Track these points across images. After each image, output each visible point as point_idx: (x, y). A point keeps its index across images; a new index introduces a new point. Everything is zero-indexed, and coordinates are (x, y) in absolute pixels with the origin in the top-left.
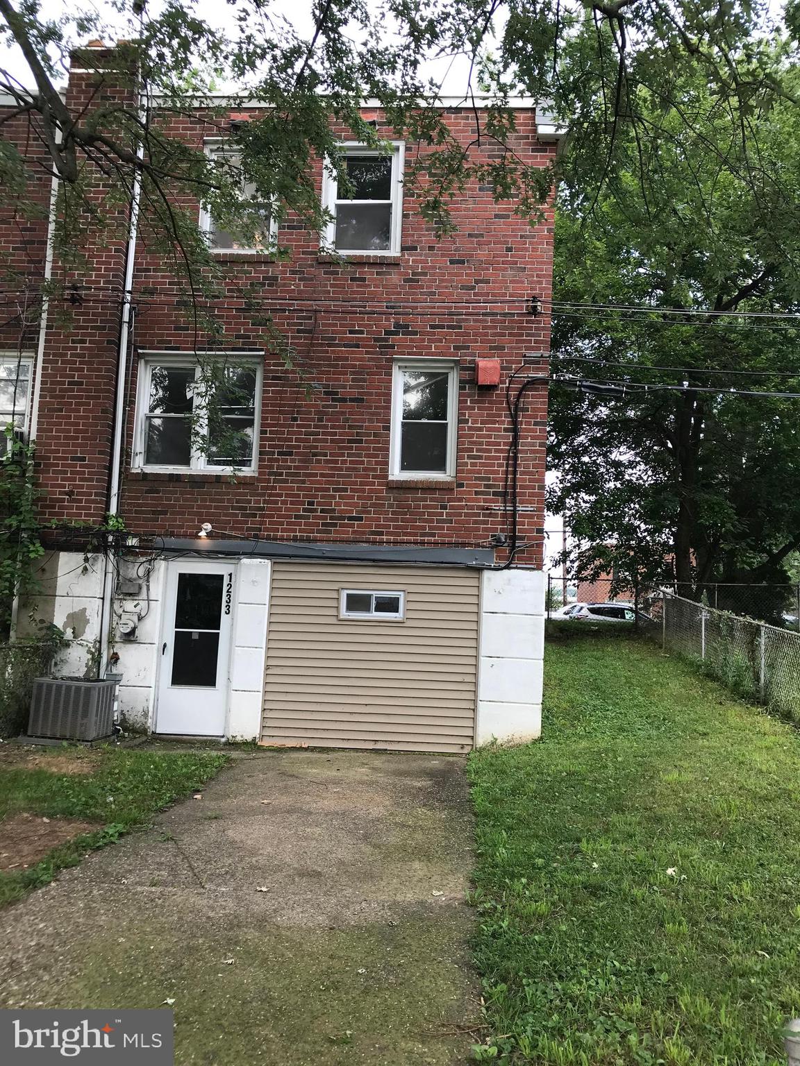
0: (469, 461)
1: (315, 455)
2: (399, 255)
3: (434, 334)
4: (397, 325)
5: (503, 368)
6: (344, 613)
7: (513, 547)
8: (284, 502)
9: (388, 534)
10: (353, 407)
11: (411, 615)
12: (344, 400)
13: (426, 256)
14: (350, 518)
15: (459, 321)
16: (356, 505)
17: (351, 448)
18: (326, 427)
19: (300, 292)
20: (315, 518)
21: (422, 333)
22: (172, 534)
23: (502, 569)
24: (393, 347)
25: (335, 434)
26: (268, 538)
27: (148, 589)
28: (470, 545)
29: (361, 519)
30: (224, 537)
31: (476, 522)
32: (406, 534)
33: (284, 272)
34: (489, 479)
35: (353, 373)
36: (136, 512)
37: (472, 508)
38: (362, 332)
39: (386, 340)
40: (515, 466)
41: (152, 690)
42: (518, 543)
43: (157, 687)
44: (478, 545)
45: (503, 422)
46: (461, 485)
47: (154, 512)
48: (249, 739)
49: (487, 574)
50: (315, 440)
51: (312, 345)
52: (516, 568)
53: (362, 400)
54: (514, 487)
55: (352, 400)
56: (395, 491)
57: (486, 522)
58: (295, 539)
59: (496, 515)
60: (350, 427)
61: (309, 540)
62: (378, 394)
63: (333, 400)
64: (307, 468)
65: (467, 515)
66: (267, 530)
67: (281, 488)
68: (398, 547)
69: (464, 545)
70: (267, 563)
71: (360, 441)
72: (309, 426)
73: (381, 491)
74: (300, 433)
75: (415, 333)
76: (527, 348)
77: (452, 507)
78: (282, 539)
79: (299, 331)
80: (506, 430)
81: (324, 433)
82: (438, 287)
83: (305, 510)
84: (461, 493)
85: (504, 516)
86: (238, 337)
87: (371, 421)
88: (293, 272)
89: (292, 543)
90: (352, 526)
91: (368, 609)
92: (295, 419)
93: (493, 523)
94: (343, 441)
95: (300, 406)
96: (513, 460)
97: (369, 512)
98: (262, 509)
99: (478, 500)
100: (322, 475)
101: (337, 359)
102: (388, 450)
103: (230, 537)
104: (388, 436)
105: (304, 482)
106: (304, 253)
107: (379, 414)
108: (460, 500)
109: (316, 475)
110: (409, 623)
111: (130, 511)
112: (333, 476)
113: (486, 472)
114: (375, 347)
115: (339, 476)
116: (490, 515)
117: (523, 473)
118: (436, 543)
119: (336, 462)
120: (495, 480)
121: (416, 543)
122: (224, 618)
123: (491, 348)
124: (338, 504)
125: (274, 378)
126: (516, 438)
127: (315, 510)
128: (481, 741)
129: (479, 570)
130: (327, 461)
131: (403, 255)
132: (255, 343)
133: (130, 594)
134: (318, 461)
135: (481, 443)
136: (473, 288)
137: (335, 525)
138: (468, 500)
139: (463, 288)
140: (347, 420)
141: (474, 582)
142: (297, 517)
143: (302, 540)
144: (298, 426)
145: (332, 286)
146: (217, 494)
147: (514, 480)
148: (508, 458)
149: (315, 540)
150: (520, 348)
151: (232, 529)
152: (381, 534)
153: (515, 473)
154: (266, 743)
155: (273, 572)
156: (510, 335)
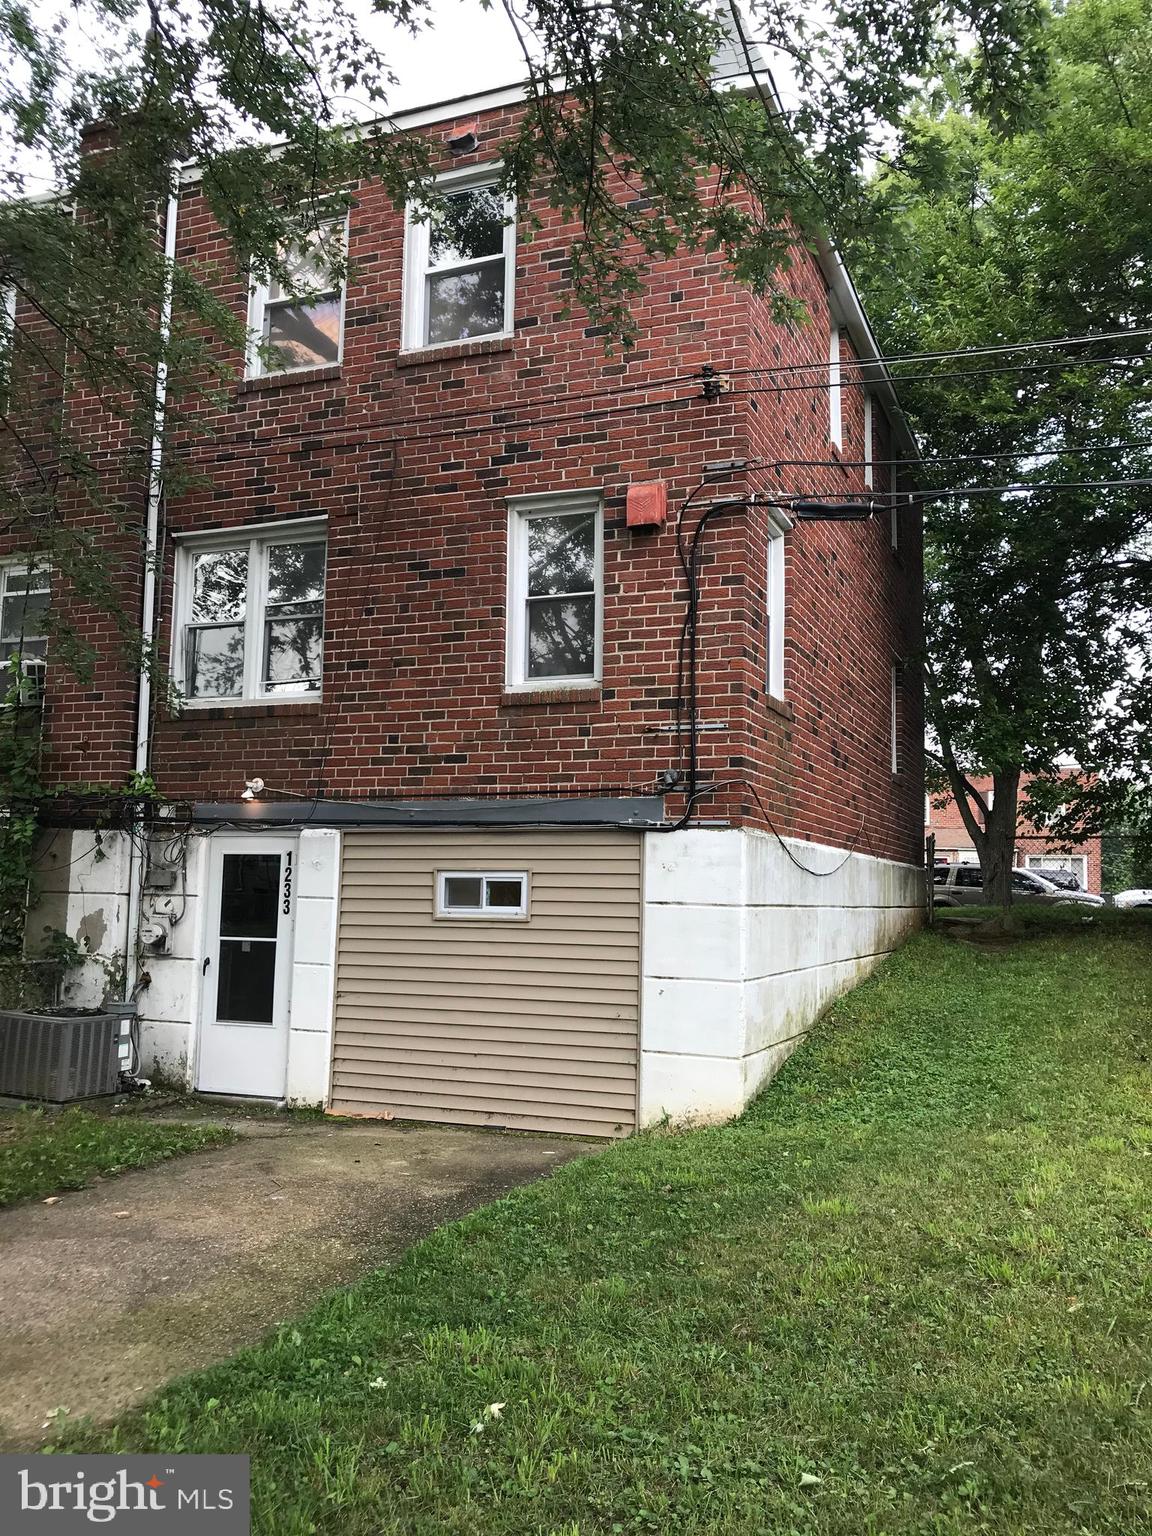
0: (621, 654)
1: (398, 664)
2: (512, 335)
3: (563, 453)
4: (510, 448)
5: (670, 495)
6: (442, 910)
7: (692, 790)
8: (358, 740)
9: (504, 780)
10: (448, 584)
11: (538, 909)
12: (436, 575)
13: (551, 330)
14: (449, 759)
15: (601, 426)
16: (455, 737)
17: (447, 649)
18: (411, 619)
19: (375, 417)
20: (400, 761)
21: (549, 454)
22: (214, 798)
23: (674, 829)
24: (504, 482)
25: (424, 629)
26: (337, 796)
27: (185, 879)
28: (625, 791)
29: (463, 759)
30: (280, 797)
31: (633, 753)
32: (529, 780)
33: (352, 391)
34: (652, 681)
35: (448, 531)
36: (173, 768)
37: (626, 730)
38: (459, 466)
39: (494, 473)
40: (692, 655)
41: (192, 1028)
42: (700, 784)
43: (199, 1022)
44: (636, 791)
45: (672, 585)
46: (609, 695)
47: (193, 767)
48: (313, 1102)
49: (651, 839)
50: (398, 641)
51: (392, 495)
52: (699, 827)
53: (461, 572)
54: (692, 690)
55: (447, 574)
56: (512, 711)
57: (650, 753)
58: (373, 796)
59: (665, 740)
60: (446, 616)
61: (391, 796)
62: (484, 560)
63: (422, 576)
64: (387, 685)
65: (620, 742)
66: (335, 783)
67: (354, 719)
68: (519, 801)
69: (616, 791)
70: (335, 834)
71: (460, 637)
72: (388, 621)
73: (490, 713)
74: (376, 632)
75: (536, 456)
76: (709, 456)
77: (597, 731)
78: (355, 797)
79: (374, 477)
80: (678, 597)
81: (410, 630)
82: (568, 377)
83: (386, 750)
84: (608, 707)
85: (677, 740)
86: (295, 497)
87: (474, 603)
88: (364, 389)
89: (368, 803)
90: (451, 771)
91: (476, 903)
92: (369, 612)
93: (661, 753)
94: (435, 639)
95: (376, 591)
96: (689, 648)
97: (474, 748)
98: (329, 752)
99: (636, 717)
100: (409, 694)
101: (425, 512)
102: (502, 646)
103: (288, 798)
104: (502, 624)
105: (383, 707)
106: (379, 357)
107: (485, 591)
108: (609, 719)
109: (398, 695)
110: (536, 923)
111: (163, 767)
112: (423, 694)
113: (648, 669)
114: (477, 486)
115: (433, 693)
116: (655, 740)
117: (706, 666)
118: (573, 791)
119: (427, 672)
120: (662, 681)
121: (543, 792)
122: (283, 920)
123: (652, 464)
124: (430, 738)
125: (342, 552)
126: (693, 608)
127: (399, 750)
128: (648, 1117)
129: (639, 832)
130: (414, 673)
131: (517, 335)
132: (315, 504)
133: (162, 888)
134: (403, 673)
135: (639, 623)
136: (622, 369)
137: (426, 771)
138: (622, 718)
139: (607, 372)
140: (440, 606)
141: (632, 853)
142: (375, 761)
143: (382, 796)
144: (376, 622)
145: (418, 400)
146: (271, 733)
147: (692, 678)
148: (680, 644)
149: (400, 796)
150: (698, 458)
151: (290, 785)
152: (493, 780)
153: (692, 667)
154: (337, 1111)
155: (344, 847)
156: (682, 437)
